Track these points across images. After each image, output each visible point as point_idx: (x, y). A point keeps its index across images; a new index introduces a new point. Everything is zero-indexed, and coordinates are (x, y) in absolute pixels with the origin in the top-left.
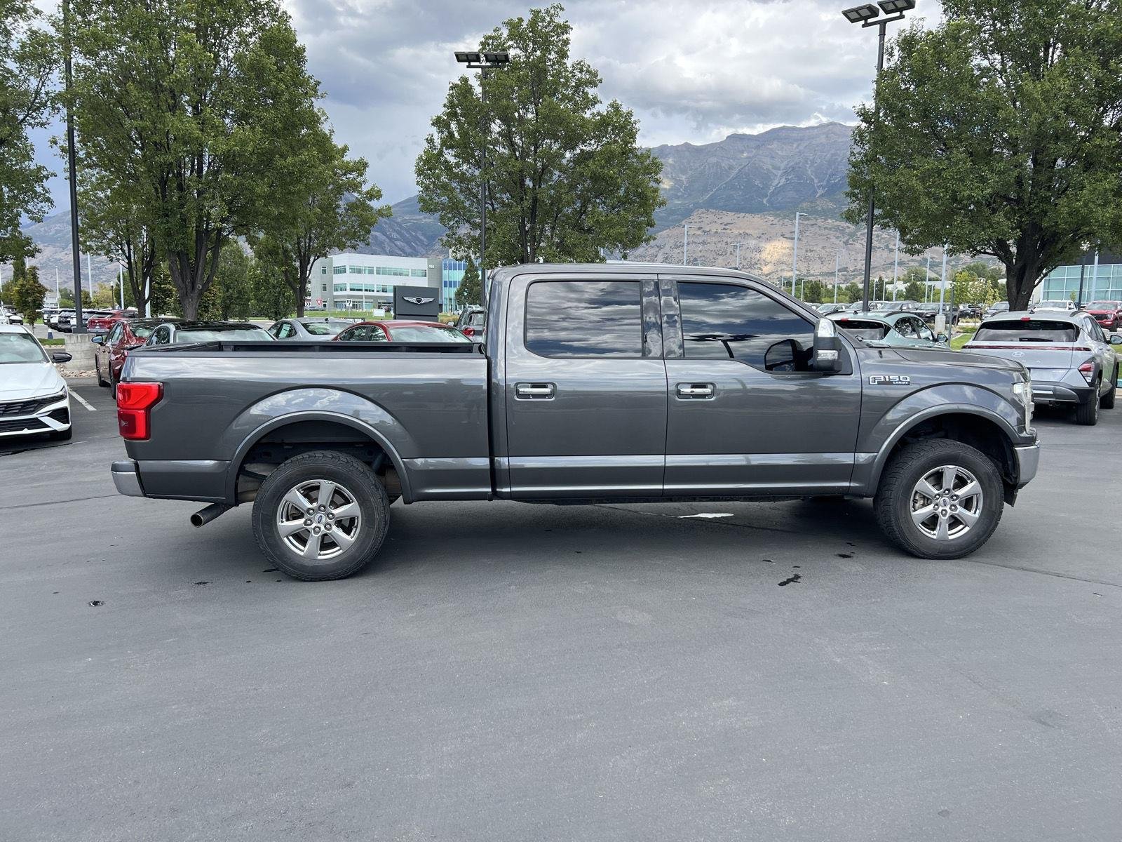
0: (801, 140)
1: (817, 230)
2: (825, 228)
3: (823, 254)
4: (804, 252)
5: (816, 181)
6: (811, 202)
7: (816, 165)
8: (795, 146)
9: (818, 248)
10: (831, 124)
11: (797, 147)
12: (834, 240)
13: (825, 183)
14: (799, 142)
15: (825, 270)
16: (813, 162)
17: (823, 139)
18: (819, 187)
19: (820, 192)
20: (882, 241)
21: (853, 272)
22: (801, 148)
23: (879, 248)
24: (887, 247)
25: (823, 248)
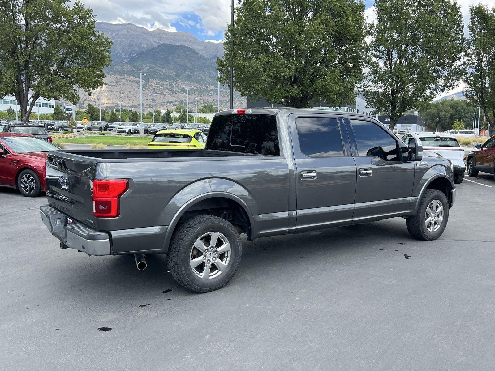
0: (113, 31)
1: (126, 82)
2: (130, 81)
3: (129, 95)
4: (119, 93)
5: (123, 54)
6: (121, 66)
7: (122, 45)
8: (110, 34)
9: (126, 92)
10: (129, 24)
11: (111, 34)
12: (135, 88)
13: (127, 56)
14: (112, 32)
15: (131, 104)
16: (120, 44)
17: (125, 32)
18: (125, 58)
19: (126, 61)
20: (160, 90)
21: (146, 106)
22: (114, 35)
23: (159, 94)
24: (163, 93)
25: (129, 92)
